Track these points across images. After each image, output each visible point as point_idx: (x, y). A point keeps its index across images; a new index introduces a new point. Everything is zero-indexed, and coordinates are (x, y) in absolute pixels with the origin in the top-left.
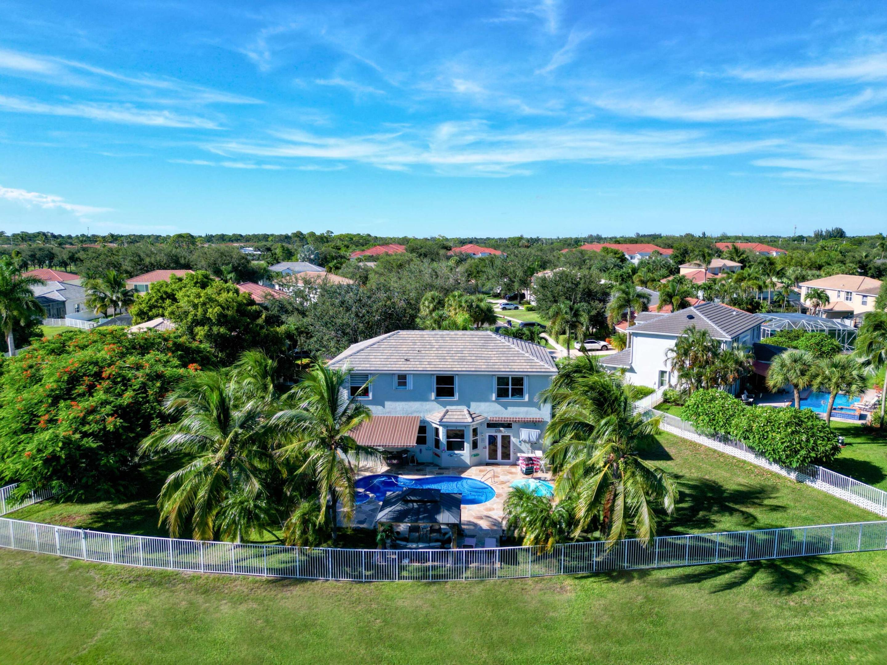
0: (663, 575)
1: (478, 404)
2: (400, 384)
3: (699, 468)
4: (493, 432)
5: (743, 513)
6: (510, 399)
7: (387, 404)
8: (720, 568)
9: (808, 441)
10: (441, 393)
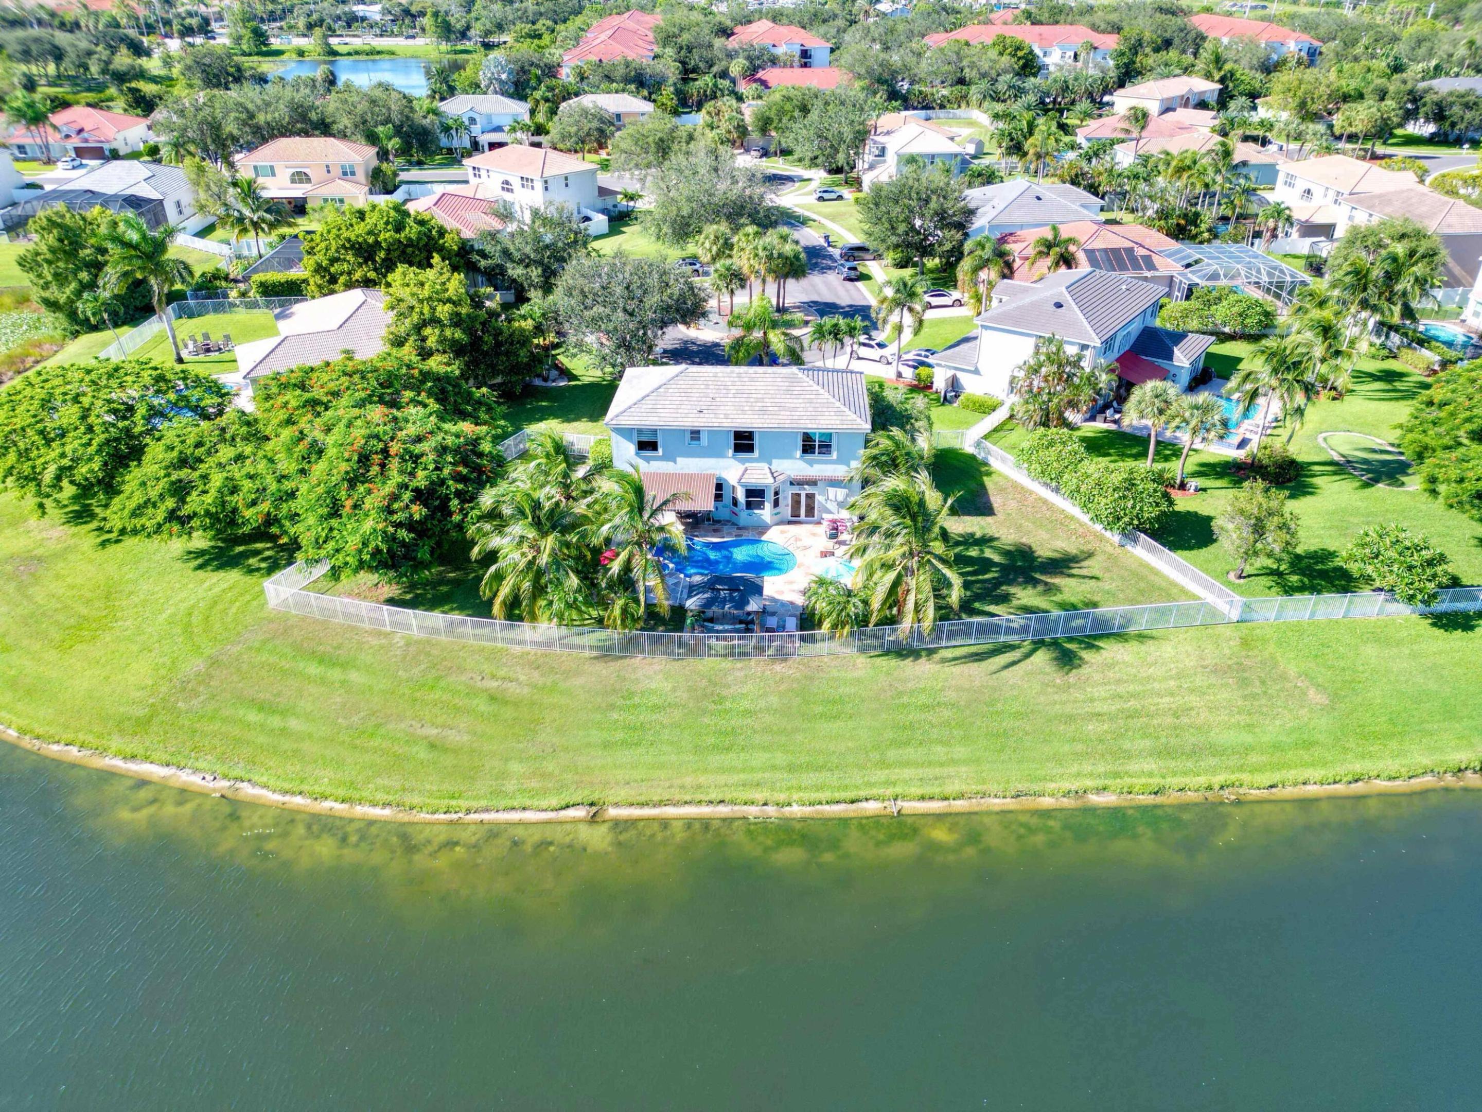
0: (948, 653)
1: (780, 461)
2: (692, 439)
3: (1019, 528)
4: (795, 490)
5: (1046, 584)
6: (816, 456)
7: (679, 460)
8: (1005, 647)
9: (1133, 507)
10: (738, 449)
